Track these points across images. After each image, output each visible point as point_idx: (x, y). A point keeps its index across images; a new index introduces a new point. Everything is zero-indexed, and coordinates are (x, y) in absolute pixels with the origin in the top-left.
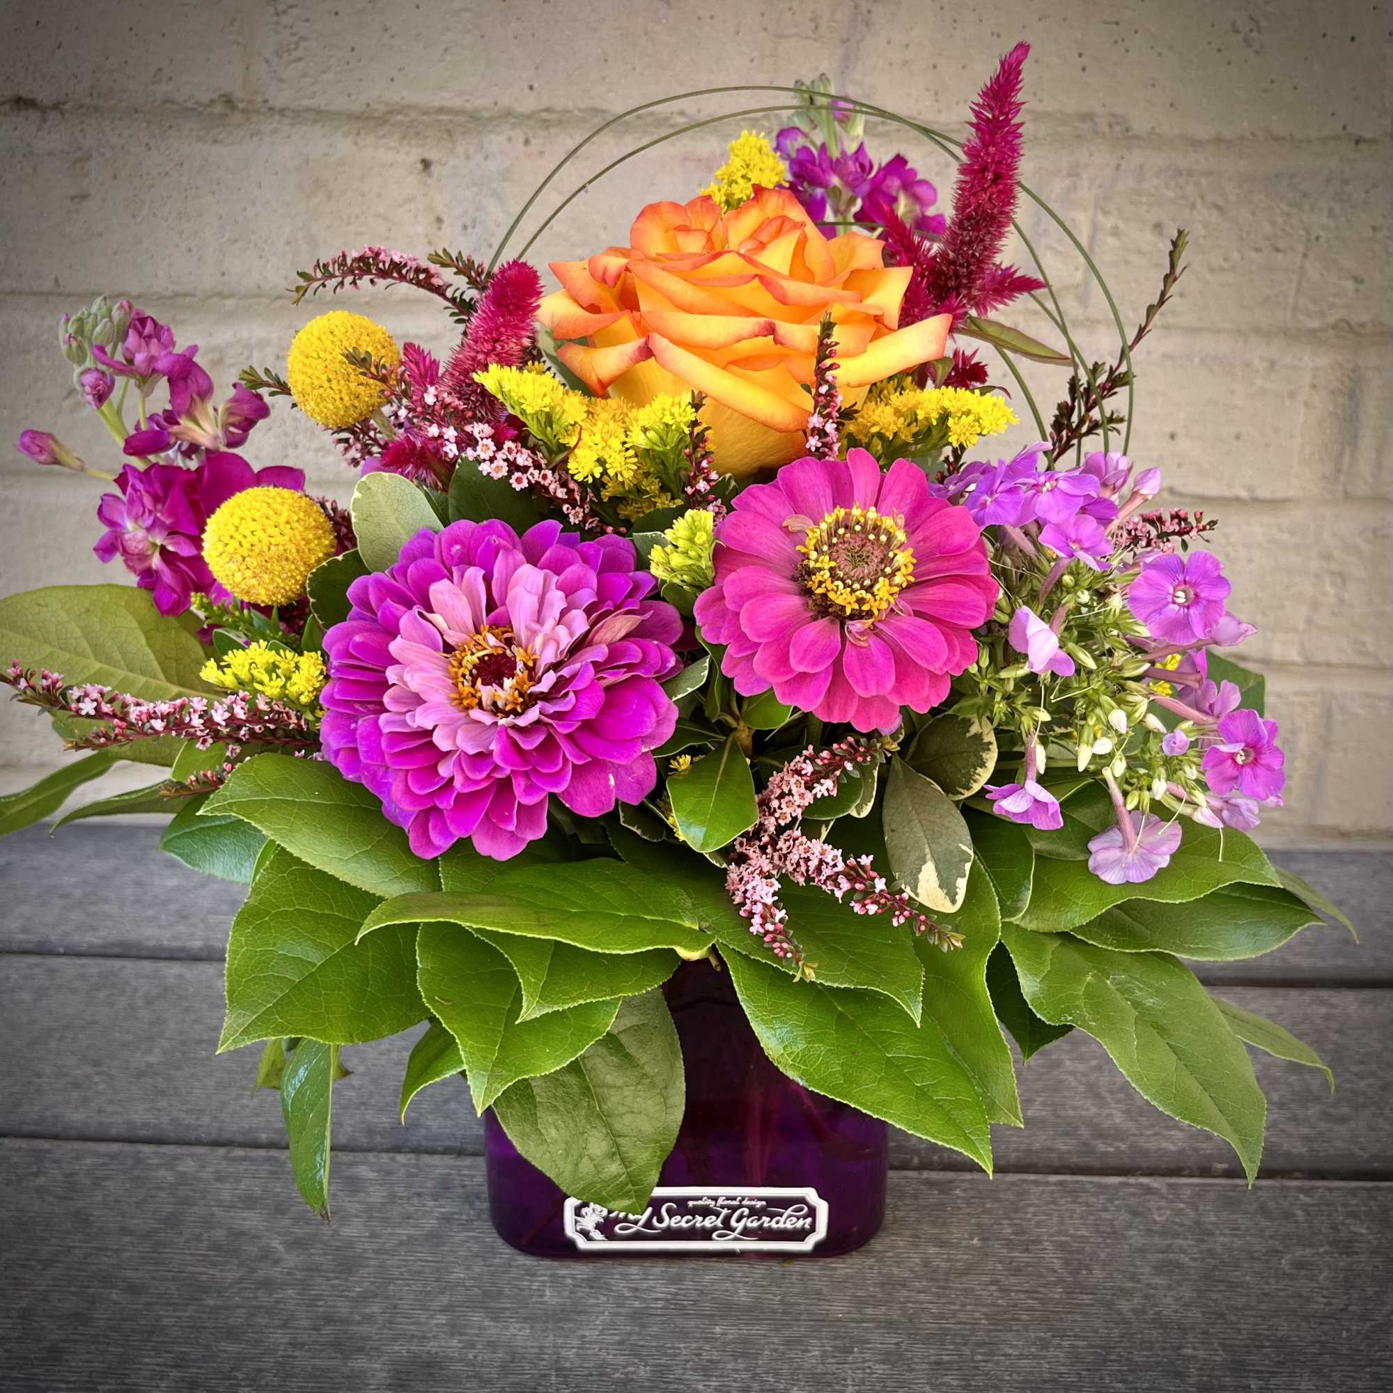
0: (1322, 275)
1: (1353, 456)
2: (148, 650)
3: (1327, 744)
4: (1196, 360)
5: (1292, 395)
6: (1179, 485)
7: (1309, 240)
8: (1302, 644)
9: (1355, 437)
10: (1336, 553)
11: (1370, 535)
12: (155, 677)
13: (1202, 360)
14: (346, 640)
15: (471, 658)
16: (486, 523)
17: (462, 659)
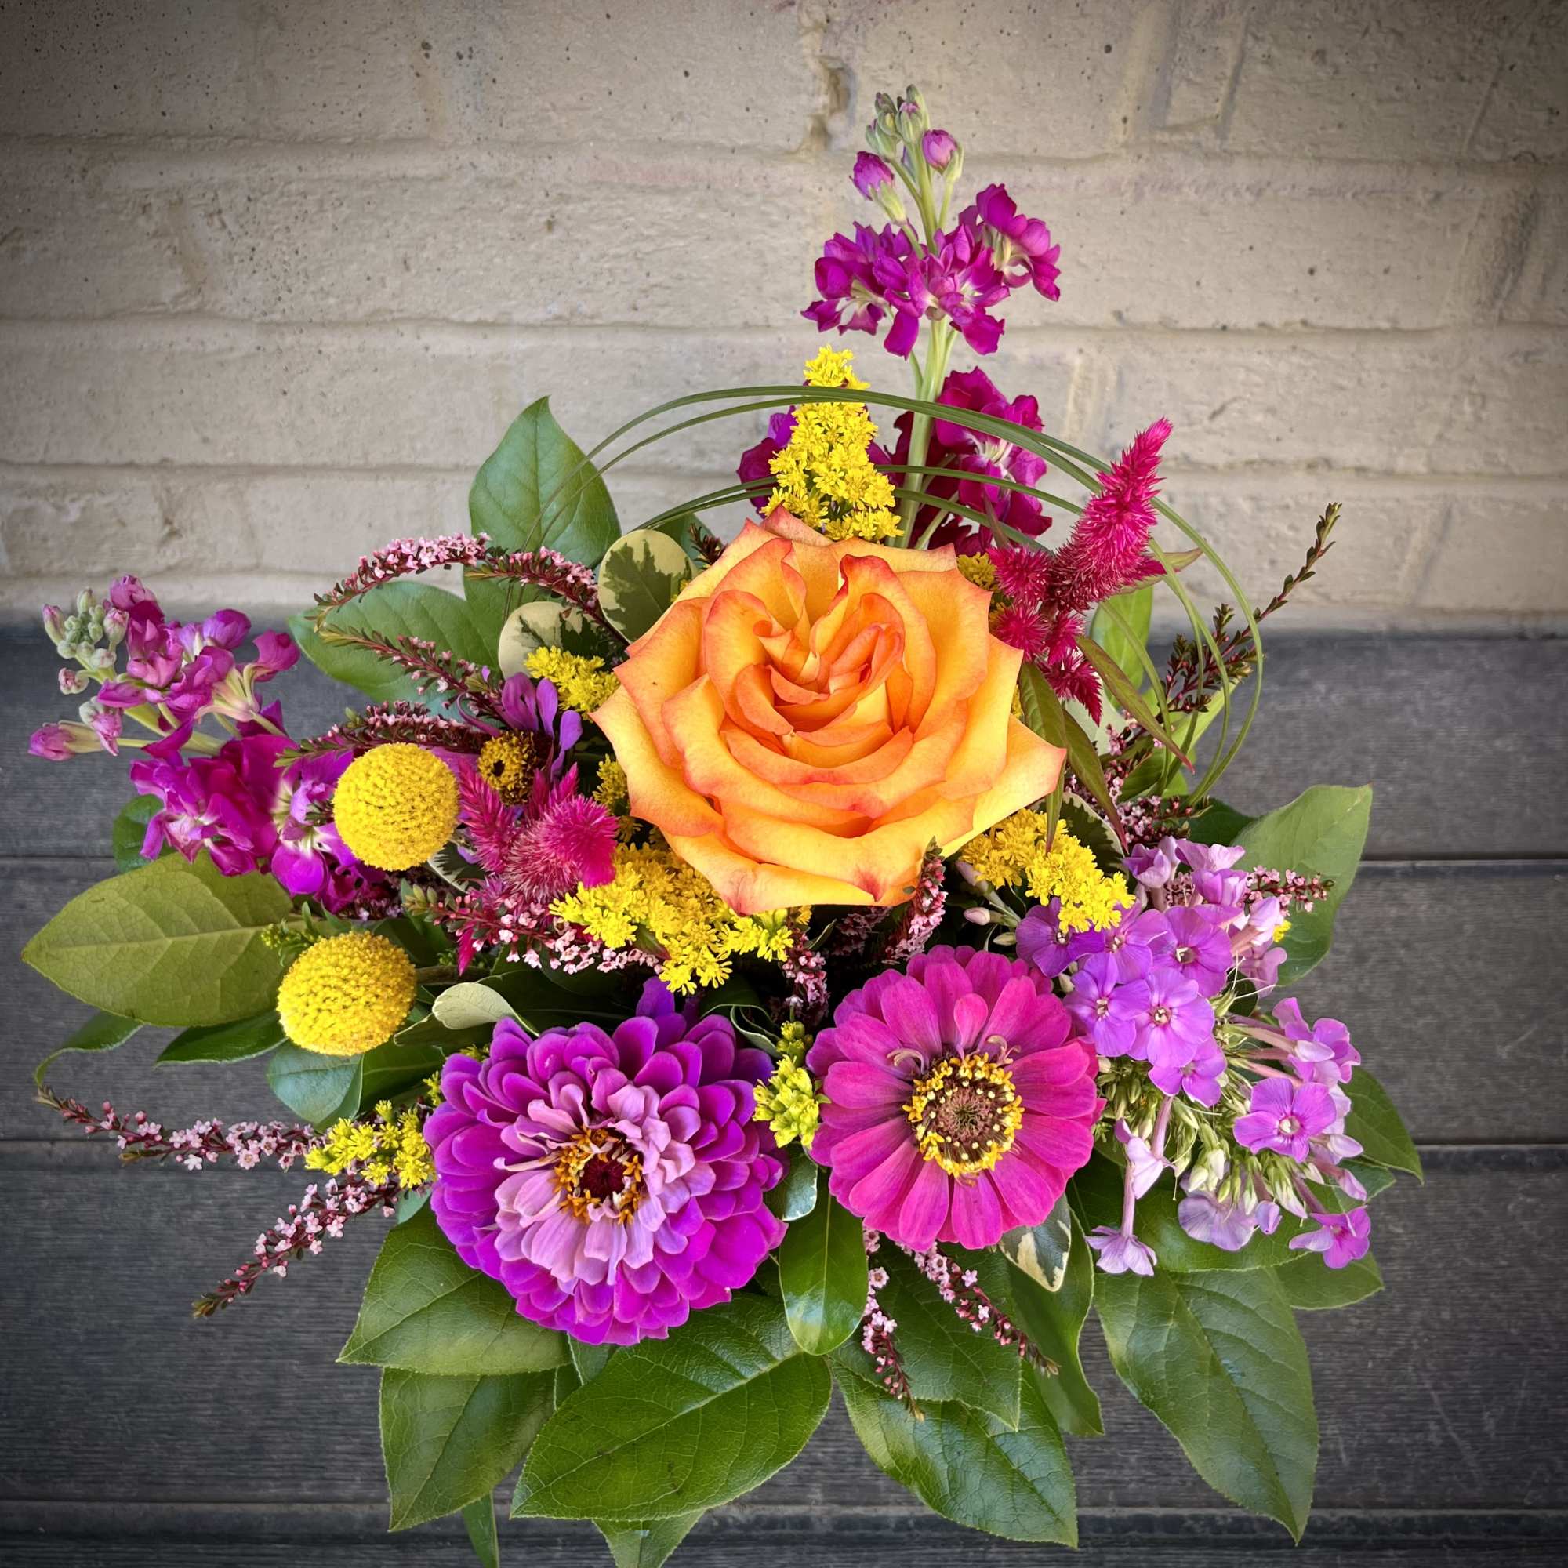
0: (1511, 105)
1: (1515, 282)
2: (216, 900)
3: (1441, 539)
4: (1349, 195)
5: (1455, 227)
6: (1313, 318)
7: (1501, 69)
8: (1429, 456)
9: (1522, 264)
10: (1479, 377)
11: (1520, 360)
12: (229, 927)
13: (1354, 195)
14: (448, 1139)
15: (577, 1166)
16: (577, 1028)
17: (567, 1166)
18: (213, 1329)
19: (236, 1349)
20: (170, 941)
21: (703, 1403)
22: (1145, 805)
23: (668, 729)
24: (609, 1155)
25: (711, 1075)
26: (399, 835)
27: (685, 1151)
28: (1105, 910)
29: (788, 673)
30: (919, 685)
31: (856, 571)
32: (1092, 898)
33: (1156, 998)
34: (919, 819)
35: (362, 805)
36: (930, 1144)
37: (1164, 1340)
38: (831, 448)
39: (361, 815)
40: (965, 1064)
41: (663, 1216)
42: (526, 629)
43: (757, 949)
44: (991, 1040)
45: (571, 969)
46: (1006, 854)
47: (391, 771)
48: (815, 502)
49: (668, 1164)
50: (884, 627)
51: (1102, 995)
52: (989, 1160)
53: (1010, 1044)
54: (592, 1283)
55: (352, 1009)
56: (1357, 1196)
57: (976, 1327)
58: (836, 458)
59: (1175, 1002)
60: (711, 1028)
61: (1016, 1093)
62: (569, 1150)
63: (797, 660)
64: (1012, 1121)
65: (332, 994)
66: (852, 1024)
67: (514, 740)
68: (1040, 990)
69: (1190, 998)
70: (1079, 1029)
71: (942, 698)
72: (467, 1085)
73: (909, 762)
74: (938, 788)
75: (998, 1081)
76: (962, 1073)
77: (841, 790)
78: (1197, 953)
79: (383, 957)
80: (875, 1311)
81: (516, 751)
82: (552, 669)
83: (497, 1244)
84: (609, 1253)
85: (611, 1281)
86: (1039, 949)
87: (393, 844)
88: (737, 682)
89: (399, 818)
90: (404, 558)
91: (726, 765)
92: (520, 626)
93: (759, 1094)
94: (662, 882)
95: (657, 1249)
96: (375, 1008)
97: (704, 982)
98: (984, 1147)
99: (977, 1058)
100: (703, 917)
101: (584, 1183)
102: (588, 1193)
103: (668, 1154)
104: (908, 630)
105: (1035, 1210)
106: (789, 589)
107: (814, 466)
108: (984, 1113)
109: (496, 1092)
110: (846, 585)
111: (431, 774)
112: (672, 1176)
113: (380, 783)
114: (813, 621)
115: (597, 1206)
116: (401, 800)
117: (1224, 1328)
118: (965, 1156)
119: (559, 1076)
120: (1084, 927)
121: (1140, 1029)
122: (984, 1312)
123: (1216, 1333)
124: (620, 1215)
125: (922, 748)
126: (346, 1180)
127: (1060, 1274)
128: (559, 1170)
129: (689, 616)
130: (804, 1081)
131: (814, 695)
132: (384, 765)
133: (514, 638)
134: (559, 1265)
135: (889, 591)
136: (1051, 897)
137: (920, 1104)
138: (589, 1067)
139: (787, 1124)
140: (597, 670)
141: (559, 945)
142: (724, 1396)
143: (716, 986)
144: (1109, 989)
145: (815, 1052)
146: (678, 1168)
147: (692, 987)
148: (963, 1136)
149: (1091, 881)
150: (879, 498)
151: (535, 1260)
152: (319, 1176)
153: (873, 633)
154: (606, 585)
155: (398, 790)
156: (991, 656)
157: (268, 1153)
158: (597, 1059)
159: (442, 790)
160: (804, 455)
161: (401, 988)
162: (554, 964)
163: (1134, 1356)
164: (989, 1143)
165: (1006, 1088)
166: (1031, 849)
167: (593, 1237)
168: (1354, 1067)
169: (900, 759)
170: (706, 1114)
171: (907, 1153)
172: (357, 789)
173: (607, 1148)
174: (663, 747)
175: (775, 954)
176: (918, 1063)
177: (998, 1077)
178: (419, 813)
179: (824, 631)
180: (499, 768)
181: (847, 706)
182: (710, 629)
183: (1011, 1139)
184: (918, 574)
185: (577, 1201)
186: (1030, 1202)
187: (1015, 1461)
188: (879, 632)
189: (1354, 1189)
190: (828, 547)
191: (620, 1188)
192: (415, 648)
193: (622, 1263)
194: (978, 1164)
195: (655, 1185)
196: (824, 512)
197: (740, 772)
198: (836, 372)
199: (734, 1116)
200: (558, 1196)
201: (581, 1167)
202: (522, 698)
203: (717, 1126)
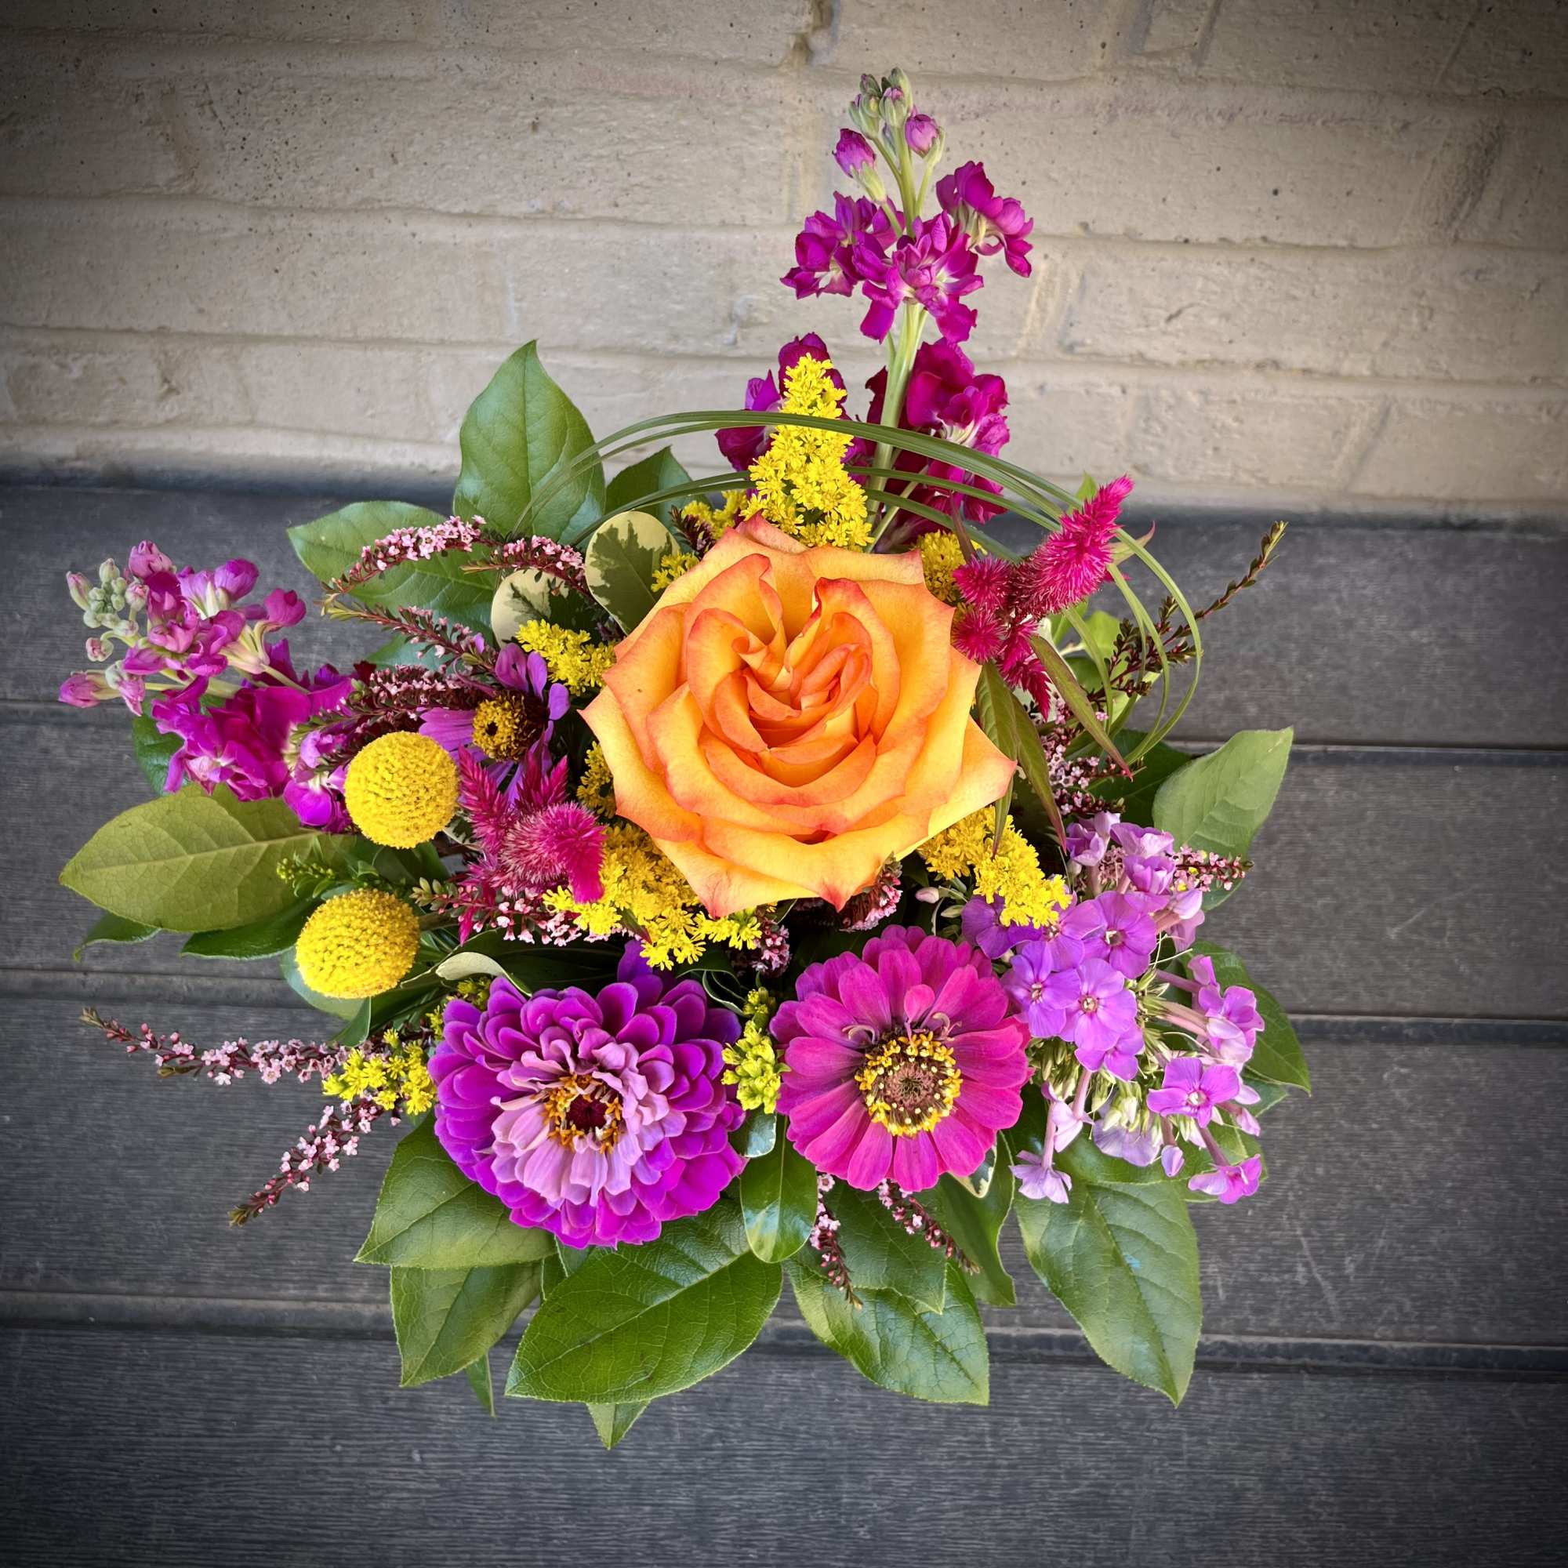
0: (1486, 44)
1: (1473, 205)
2: (232, 819)
3: (1378, 434)
4: (1319, 123)
5: (1420, 155)
6: (1273, 235)
7: (1479, 10)
8: (1373, 362)
9: (1482, 190)
10: (1429, 292)
11: (1471, 278)
12: (245, 842)
13: (1324, 123)
14: (450, 1076)
15: (564, 1105)
16: (565, 991)
17: (555, 1103)
18: (235, 1149)
19: (257, 1167)
20: (192, 857)
21: (672, 1295)
22: (1085, 766)
23: (652, 740)
24: (592, 1095)
25: (684, 1034)
26: (407, 824)
27: (660, 1101)
28: (1044, 911)
29: (765, 684)
30: (883, 697)
31: (829, 592)
32: (1034, 900)
33: (1085, 988)
34: (880, 829)
35: (372, 797)
36: (878, 1111)
37: (1073, 1236)
38: (808, 460)
39: (370, 805)
40: (912, 1045)
41: (640, 1153)
42: (517, 594)
43: (728, 939)
44: (936, 1016)
45: (561, 943)
46: (956, 851)
47: (398, 765)
48: (792, 509)
49: (646, 1111)
50: (852, 648)
51: (1037, 980)
52: (928, 1124)
53: (953, 1020)
54: (577, 1203)
55: (364, 966)
56: (1251, 1132)
57: (910, 1230)
58: (813, 471)
59: (1103, 994)
60: (686, 991)
61: (955, 1068)
62: (557, 1090)
63: (771, 671)
64: (951, 1092)
65: (345, 953)
66: (813, 1002)
67: (507, 704)
68: (981, 972)
69: (1117, 990)
70: (1016, 1007)
71: (904, 714)
72: (466, 1034)
73: (872, 778)
74: (898, 802)
75: (941, 1059)
76: (909, 1052)
77: (811, 811)
78: (1125, 936)
79: (391, 917)
80: (822, 1214)
81: (509, 715)
82: (543, 642)
83: (494, 1167)
84: (592, 1180)
85: (593, 1202)
86: (982, 930)
87: (400, 831)
88: (716, 696)
89: (405, 809)
90: (404, 550)
91: (706, 782)
92: (512, 592)
93: (728, 1056)
94: (644, 871)
95: (634, 1179)
96: (384, 964)
97: (680, 960)
98: (924, 1110)
99: (923, 1037)
100: (680, 903)
101: (570, 1116)
102: (574, 1127)
103: (645, 1102)
104: (874, 647)
105: (967, 1162)
106: (765, 603)
107: (791, 477)
108: (927, 1083)
109: (492, 1041)
110: (819, 607)
111: (434, 767)
112: (648, 1120)
113: (388, 777)
114: (789, 640)
115: (581, 1137)
116: (407, 792)
117: (1127, 1224)
118: (908, 1121)
119: (549, 1031)
120: (1025, 922)
121: (1070, 1015)
122: (917, 1220)
123: (1119, 1228)
124: (602, 1147)
125: (885, 760)
126: (358, 1104)
127: (985, 1186)
128: (548, 1106)
129: (671, 623)
130: (769, 1053)
131: (788, 710)
132: (391, 759)
133: (506, 603)
134: (549, 1188)
135: (860, 612)
136: (995, 896)
137: (869, 1077)
138: (576, 1029)
139: (753, 1094)
140: (584, 644)
141: (551, 925)
142: (691, 1289)
143: (690, 962)
144: (1044, 976)
145: (779, 1021)
146: (654, 1113)
147: (670, 965)
148: (907, 1103)
149: (1033, 884)
150: (852, 508)
151: (527, 1184)
152: (336, 1101)
153: (843, 654)
154: (592, 564)
155: (404, 784)
156: (952, 669)
157: (288, 1069)
158: (583, 1020)
159: (444, 779)
160: (782, 467)
161: (407, 944)
162: (546, 940)
163: (1046, 1250)
164: (930, 1110)
165: (948, 1064)
166: (980, 848)
167: (577, 1167)
168: (1258, 1033)
169: (863, 774)
170: (680, 1068)
171: (857, 1111)
172: (367, 780)
173: (590, 1089)
174: (646, 751)
175: (745, 943)
176: (870, 1034)
177: (942, 1055)
178: (423, 803)
179: (799, 647)
180: (492, 730)
181: (818, 720)
182: (692, 645)
183: (950, 1107)
184: (887, 583)
185: (564, 1133)
186: (964, 1156)
187: (938, 1334)
188: (849, 654)
189: (1249, 1126)
190: (802, 554)
191: (601, 1123)
192: (415, 616)
193: (603, 1191)
194: (919, 1128)
195: (633, 1125)
196: (800, 519)
197: (718, 789)
198: (815, 383)
199: (704, 1072)
200: (547, 1129)
201: (567, 1105)
202: (514, 666)
203: (689, 1079)
